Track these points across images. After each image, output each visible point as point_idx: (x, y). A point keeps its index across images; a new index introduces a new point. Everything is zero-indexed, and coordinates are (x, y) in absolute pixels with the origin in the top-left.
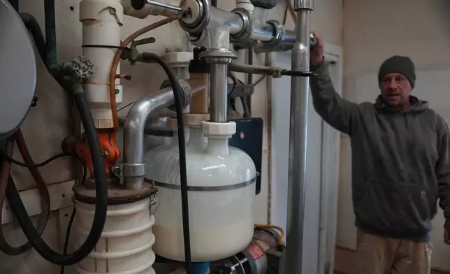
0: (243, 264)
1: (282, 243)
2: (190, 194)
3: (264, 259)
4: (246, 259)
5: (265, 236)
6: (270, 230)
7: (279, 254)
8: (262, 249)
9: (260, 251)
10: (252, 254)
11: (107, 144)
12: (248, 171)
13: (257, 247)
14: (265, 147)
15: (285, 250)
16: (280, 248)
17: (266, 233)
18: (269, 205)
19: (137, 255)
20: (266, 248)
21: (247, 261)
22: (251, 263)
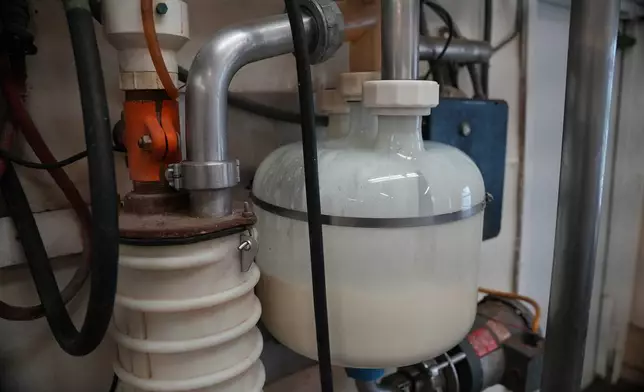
0: (456, 365)
1: (536, 332)
2: (327, 231)
3: (498, 355)
4: (463, 356)
5: (503, 313)
6: (515, 304)
7: (528, 351)
8: (495, 338)
9: (493, 342)
10: (476, 347)
11: (151, 121)
12: (467, 190)
13: (486, 333)
14: (511, 158)
15: (540, 344)
16: (531, 338)
17: (505, 307)
18: (517, 256)
19: (212, 350)
20: (504, 336)
21: (464, 361)
22: (471, 363)
